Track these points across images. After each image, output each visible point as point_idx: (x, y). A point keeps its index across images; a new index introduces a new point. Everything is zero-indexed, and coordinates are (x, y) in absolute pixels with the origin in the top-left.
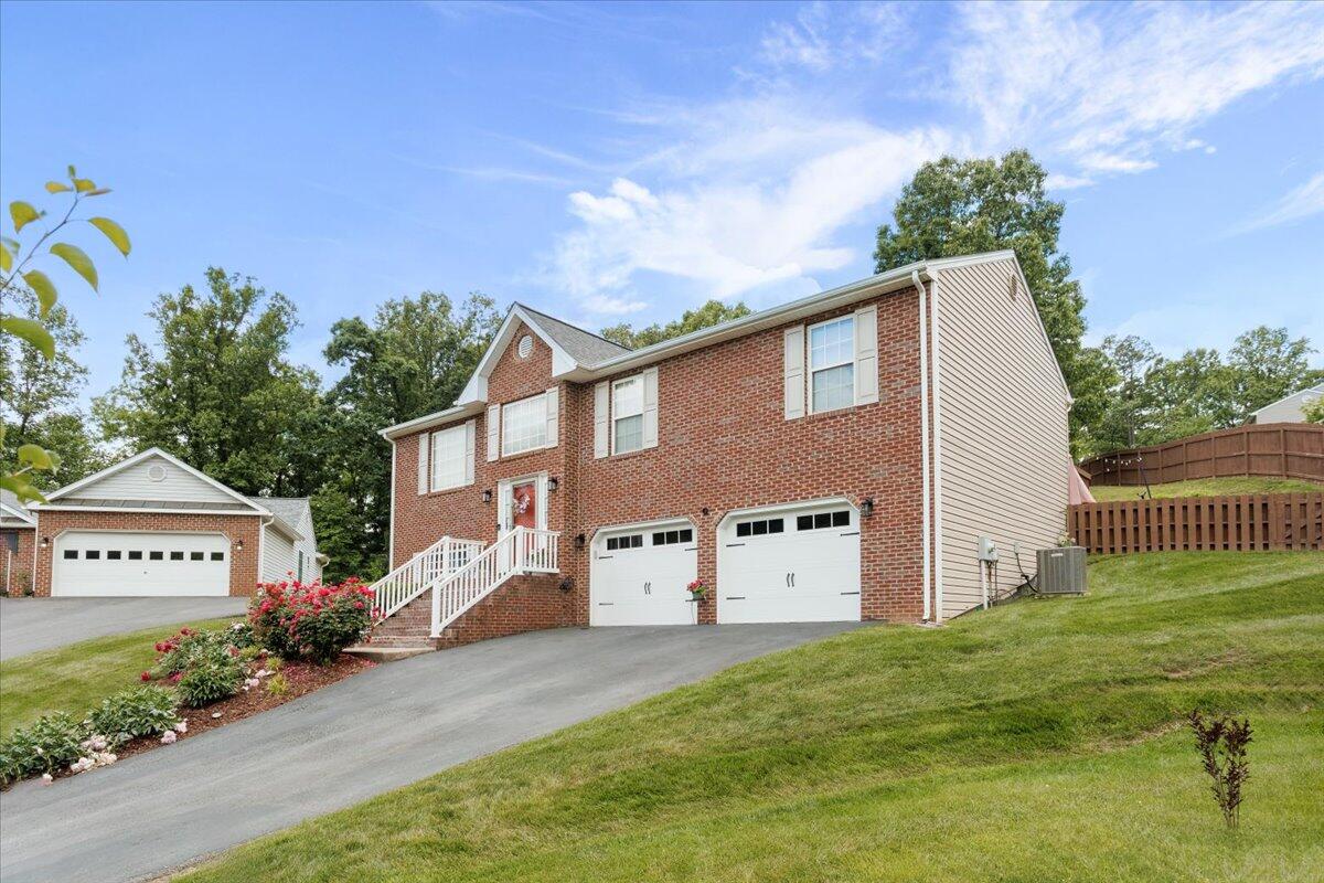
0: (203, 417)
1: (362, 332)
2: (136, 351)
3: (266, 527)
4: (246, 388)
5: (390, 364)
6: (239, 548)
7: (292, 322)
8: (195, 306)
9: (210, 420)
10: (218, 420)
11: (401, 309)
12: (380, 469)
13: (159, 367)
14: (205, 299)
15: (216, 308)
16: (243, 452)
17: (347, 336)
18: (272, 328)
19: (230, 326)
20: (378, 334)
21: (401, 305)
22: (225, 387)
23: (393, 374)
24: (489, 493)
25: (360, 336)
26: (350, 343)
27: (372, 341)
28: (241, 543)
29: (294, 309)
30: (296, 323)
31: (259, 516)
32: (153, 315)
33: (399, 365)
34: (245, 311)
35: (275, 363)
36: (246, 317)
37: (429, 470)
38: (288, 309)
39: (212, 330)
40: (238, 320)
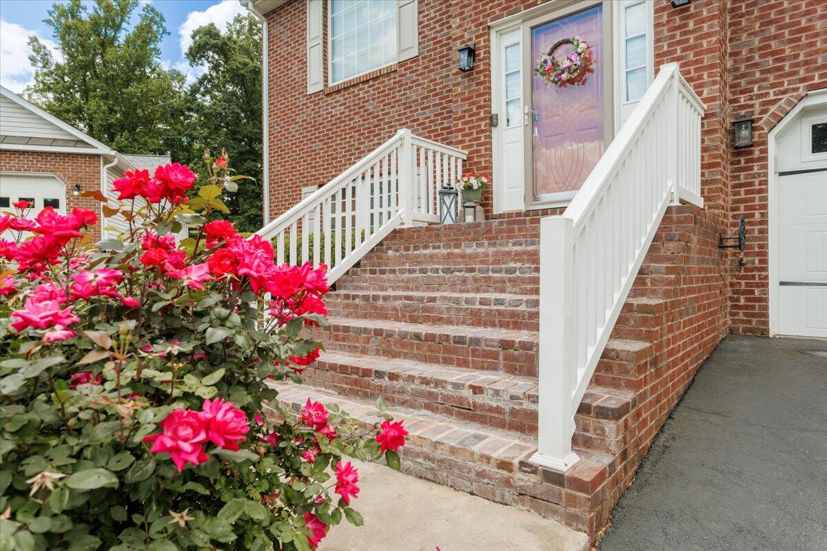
0: (93, 104)
1: (217, 35)
2: (38, 52)
3: (108, 169)
4: (127, 83)
5: (240, 63)
6: (76, 193)
7: (161, 30)
8: (84, 16)
9: (99, 107)
10: (105, 108)
11: (246, 23)
12: (234, 148)
13: (58, 66)
14: (91, 11)
15: (100, 19)
16: (126, 133)
17: (204, 38)
18: (146, 37)
19: (111, 33)
20: (230, 38)
21: (246, 19)
22: (110, 81)
23: (242, 72)
24: (472, 52)
25: (215, 39)
26: (206, 44)
27: (225, 44)
28: (78, 188)
29: (162, 19)
30: (164, 32)
31: (98, 156)
32: (49, 22)
33: (245, 65)
34: (123, 20)
35: (150, 65)
36: (124, 25)
37: (325, 51)
38: (158, 19)
39: (99, 35)
40: (117, 28)
